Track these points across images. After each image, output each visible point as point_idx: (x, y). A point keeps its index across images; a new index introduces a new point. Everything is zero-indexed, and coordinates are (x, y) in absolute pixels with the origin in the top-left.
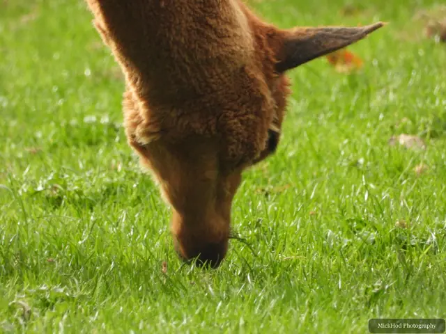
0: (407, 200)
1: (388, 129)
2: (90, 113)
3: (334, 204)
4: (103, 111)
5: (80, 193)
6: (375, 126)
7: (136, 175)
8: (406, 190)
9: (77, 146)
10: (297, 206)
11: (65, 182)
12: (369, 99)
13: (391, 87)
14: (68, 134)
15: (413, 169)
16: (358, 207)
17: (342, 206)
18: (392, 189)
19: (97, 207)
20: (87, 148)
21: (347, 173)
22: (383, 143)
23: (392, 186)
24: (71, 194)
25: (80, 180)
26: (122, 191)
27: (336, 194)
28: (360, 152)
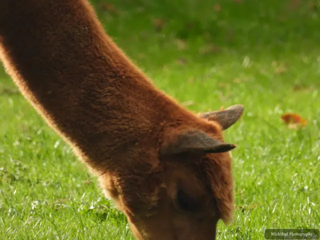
3: (288, 216)
6: (315, 165)
10: (264, 218)
11: (109, 203)
12: (311, 147)
16: (304, 218)
21: (297, 196)
24: (113, 211)
27: (289, 209)
28: (305, 182)
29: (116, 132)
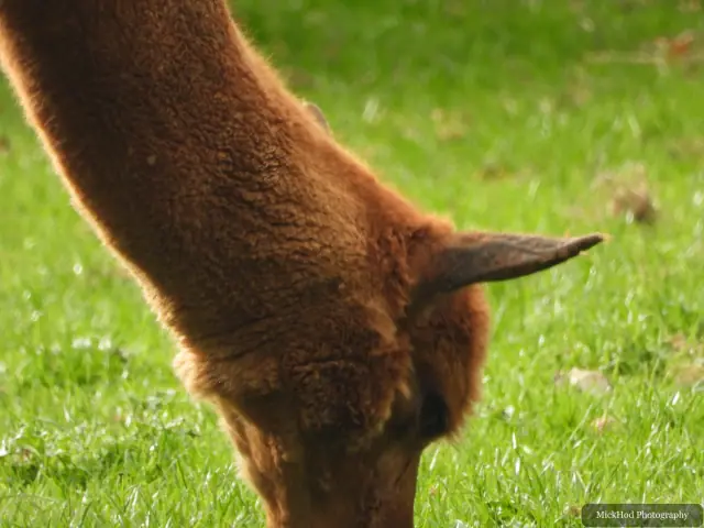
0: (581, 473)
1: (553, 360)
2: (81, 332)
3: (466, 478)
4: (101, 331)
5: (65, 460)
6: (531, 356)
7: (154, 431)
8: (580, 457)
9: (62, 386)
11: (42, 442)
12: (522, 313)
13: (557, 293)
14: (47, 367)
15: (592, 424)
16: (503, 482)
17: (479, 481)
18: (558, 456)
19: (93, 481)
20: (77, 388)
21: (488, 430)
22: (545, 383)
23: (557, 450)
24: (52, 462)
25: (67, 439)
26: (131, 457)
27: (469, 462)
28: (508, 396)
29: (297, 257)
